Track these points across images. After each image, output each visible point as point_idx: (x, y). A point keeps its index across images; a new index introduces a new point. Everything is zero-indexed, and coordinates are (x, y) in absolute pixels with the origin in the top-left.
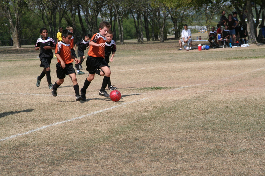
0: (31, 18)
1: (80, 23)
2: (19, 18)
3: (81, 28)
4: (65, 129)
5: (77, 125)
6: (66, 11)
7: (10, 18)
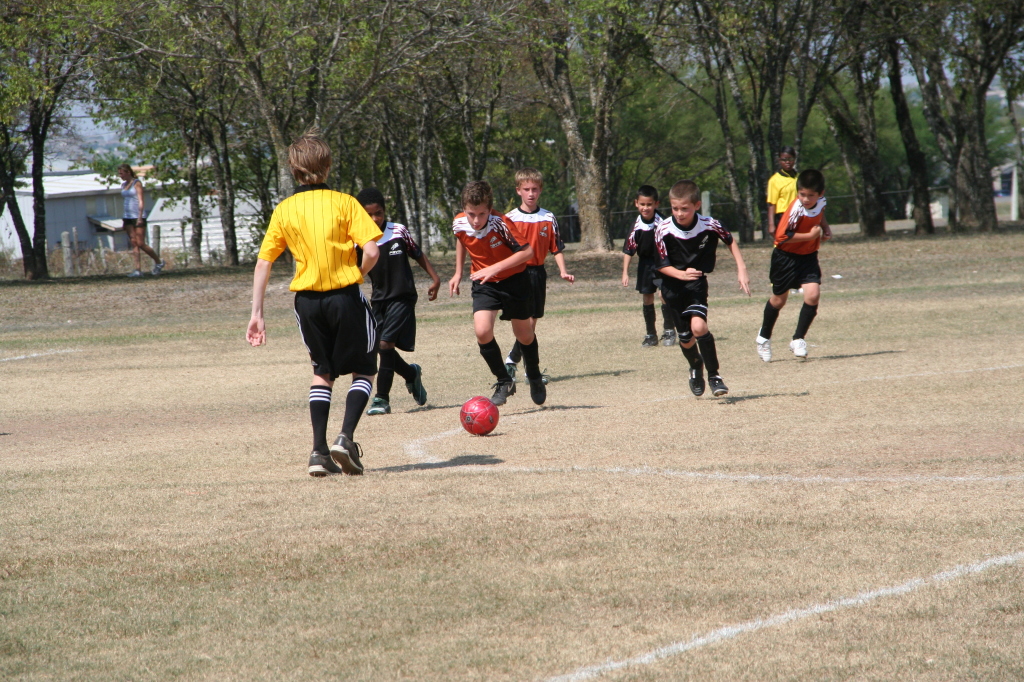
0: (665, 110)
1: (897, 128)
2: (610, 112)
3: (902, 148)
4: (827, 644)
5: (889, 628)
6: (831, 68)
7: (566, 113)
